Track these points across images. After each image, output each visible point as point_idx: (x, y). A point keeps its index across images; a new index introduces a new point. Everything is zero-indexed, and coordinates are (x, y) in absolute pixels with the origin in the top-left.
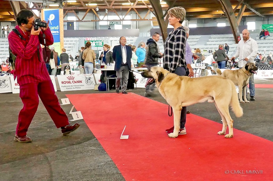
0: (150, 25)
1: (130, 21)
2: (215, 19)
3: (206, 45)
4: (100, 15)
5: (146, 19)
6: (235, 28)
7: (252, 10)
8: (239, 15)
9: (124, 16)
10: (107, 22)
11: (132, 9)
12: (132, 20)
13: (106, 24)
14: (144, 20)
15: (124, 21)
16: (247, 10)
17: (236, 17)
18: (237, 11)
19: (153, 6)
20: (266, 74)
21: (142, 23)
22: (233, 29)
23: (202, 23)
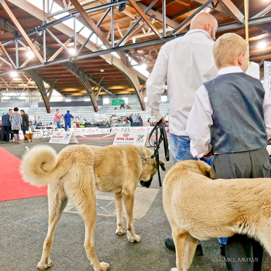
0: (39, 100)
1: (25, 97)
2: (83, 96)
3: (76, 113)
4: (3, 92)
5: (36, 95)
6: (94, 102)
7: (106, 90)
8: (97, 94)
9: (20, 93)
10: (8, 97)
11: (26, 89)
12: (26, 96)
13: (8, 99)
14: (35, 96)
15: (20, 97)
16: (102, 91)
17: (95, 95)
18: (95, 91)
19: (38, 86)
20: (103, 131)
21: (33, 98)
22: (93, 103)
23: (75, 99)
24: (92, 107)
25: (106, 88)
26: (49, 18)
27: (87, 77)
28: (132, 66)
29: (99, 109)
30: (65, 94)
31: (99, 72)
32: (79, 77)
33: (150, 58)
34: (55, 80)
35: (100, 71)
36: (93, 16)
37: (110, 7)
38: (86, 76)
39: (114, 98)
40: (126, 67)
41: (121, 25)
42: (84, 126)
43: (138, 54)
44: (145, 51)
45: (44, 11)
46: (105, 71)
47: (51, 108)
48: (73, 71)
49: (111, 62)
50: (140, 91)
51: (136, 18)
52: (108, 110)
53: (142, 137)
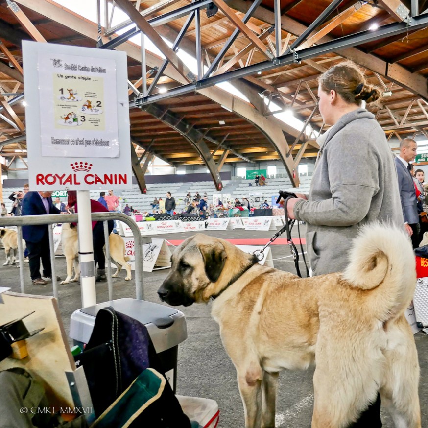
6: (215, 175)
7: (238, 155)
17: (217, 163)
20: (192, 226)
22: (213, 176)
23: (192, 170)
24: (212, 183)
25: (237, 151)
26: (107, 36)
27: (201, 134)
28: (271, 114)
29: (224, 186)
30: (175, 163)
31: (218, 125)
32: (185, 134)
33: (303, 100)
34: (151, 140)
35: (219, 123)
36: (191, 32)
37: (194, 10)
38: (199, 132)
39: (255, 166)
40: (260, 116)
41: (241, 44)
42: (154, 219)
43: (279, 94)
44: (291, 87)
45: (99, 23)
46: (227, 124)
47: (148, 186)
48: (173, 124)
49: (231, 108)
50: (287, 155)
51: (262, 31)
52: (238, 186)
53: (152, 250)
